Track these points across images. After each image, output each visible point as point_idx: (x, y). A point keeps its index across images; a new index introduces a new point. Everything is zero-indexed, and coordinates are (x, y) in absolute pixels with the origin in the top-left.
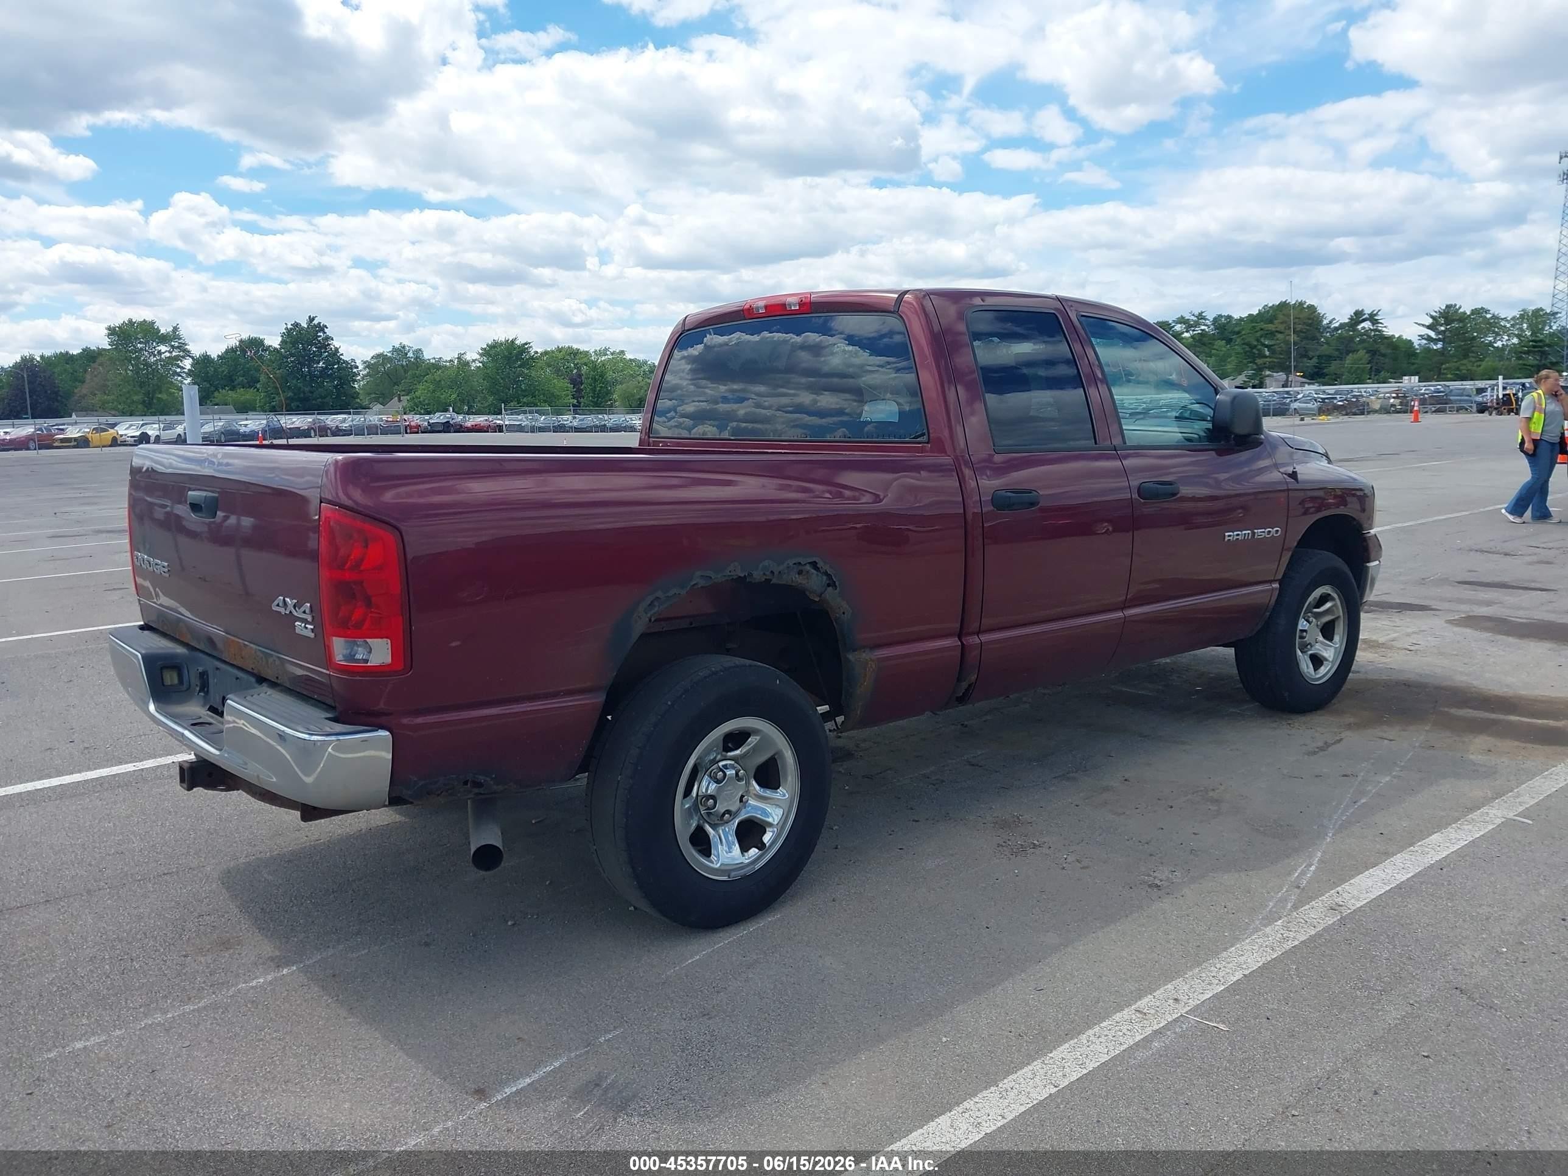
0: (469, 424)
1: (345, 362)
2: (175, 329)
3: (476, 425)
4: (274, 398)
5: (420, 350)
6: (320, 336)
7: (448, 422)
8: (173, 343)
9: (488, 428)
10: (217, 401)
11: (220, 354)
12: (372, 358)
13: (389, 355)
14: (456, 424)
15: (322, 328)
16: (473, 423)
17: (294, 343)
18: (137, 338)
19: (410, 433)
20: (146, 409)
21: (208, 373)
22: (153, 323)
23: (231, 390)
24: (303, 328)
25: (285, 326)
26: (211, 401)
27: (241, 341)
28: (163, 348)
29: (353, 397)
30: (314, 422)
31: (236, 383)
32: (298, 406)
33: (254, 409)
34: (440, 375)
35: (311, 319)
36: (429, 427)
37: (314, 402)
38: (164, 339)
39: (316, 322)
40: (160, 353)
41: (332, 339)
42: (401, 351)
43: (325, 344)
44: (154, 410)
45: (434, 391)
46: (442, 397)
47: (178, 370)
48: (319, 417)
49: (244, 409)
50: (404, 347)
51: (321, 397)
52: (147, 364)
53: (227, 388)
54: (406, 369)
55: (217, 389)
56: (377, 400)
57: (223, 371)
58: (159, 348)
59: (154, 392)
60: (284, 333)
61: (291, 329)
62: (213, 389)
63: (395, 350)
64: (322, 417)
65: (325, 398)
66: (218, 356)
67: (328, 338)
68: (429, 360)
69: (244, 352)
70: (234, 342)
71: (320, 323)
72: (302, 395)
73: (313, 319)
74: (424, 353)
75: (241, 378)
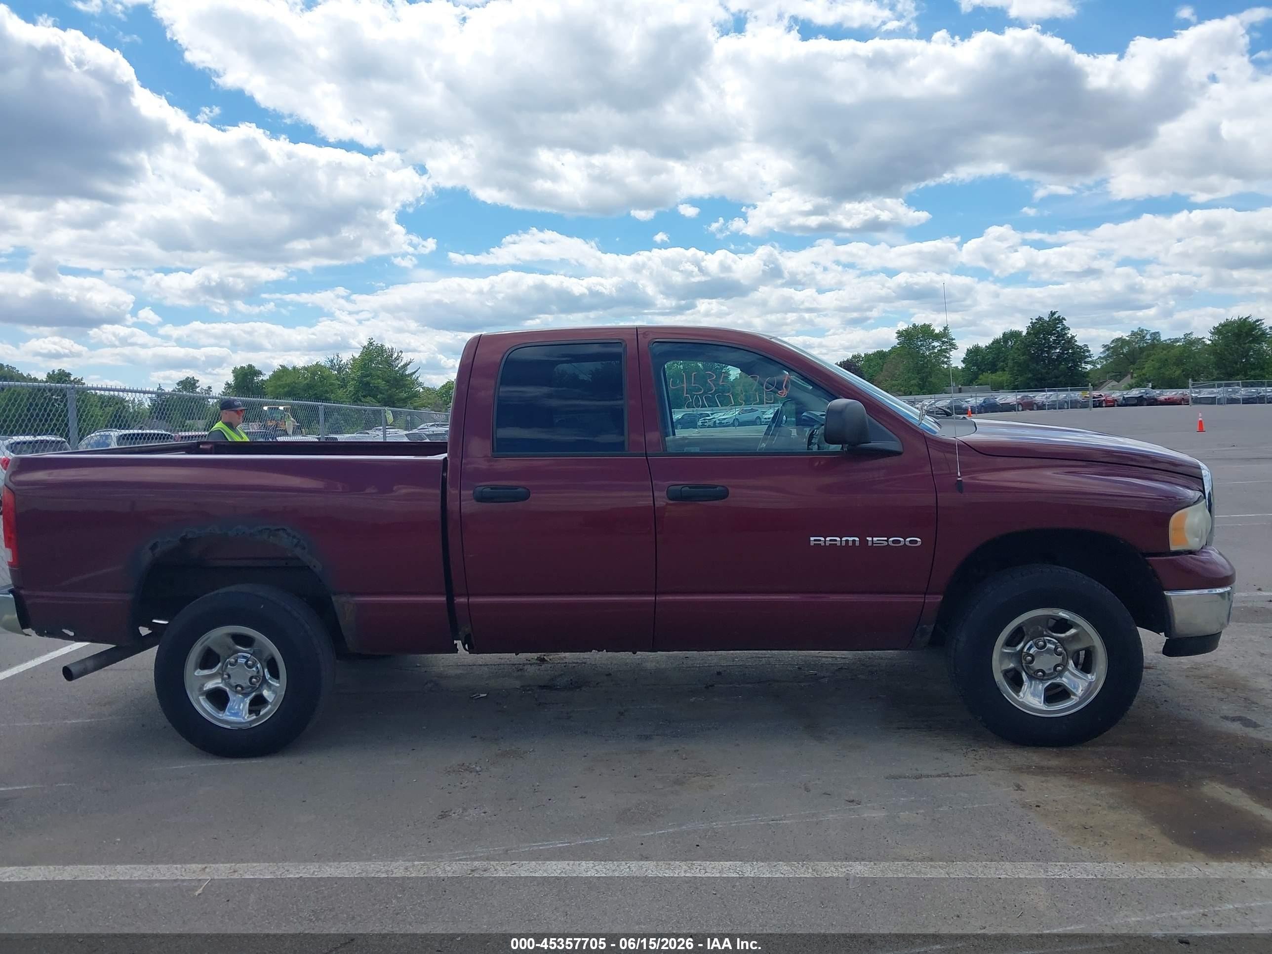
0: (1162, 398)
1: (1079, 347)
2: (946, 328)
3: (1169, 399)
4: (1017, 379)
5: (1158, 333)
6: (1059, 327)
7: (1142, 396)
8: (943, 339)
9: (1181, 401)
10: (980, 382)
11: (988, 345)
12: (1113, 341)
13: (1127, 338)
14: (1150, 398)
15: (1060, 320)
16: (1166, 397)
17: (1036, 334)
18: (918, 338)
19: (1106, 407)
20: (920, 390)
21: (978, 360)
22: (929, 326)
23: (992, 373)
24: (1046, 322)
25: (1031, 321)
26: (976, 382)
27: (1004, 334)
28: (936, 344)
29: (1084, 376)
30: (1023, 398)
31: (998, 367)
32: (1036, 385)
33: (1003, 388)
34: (1165, 355)
35: (1053, 314)
36: (1124, 401)
37: (1049, 381)
38: (937, 337)
39: (1056, 316)
40: (934, 347)
41: (1069, 329)
42: (1139, 335)
43: (1061, 335)
44: (925, 391)
45: (1160, 368)
46: (1167, 373)
47: (946, 360)
48: (1026, 394)
49: (998, 387)
50: (1142, 331)
51: (1056, 377)
52: (923, 356)
53: (989, 372)
54: (1142, 350)
55: (983, 371)
56: (1111, 378)
57: (989, 358)
58: (933, 344)
59: (927, 377)
60: (1029, 326)
61: (1035, 323)
62: (980, 372)
63: (1134, 334)
64: (1031, 395)
65: (1059, 378)
66: (986, 347)
67: (1065, 328)
68: (1165, 341)
69: (1006, 342)
70: (999, 335)
71: (1059, 316)
72: (1040, 376)
73: (1055, 313)
74: (1161, 336)
75: (1002, 363)
